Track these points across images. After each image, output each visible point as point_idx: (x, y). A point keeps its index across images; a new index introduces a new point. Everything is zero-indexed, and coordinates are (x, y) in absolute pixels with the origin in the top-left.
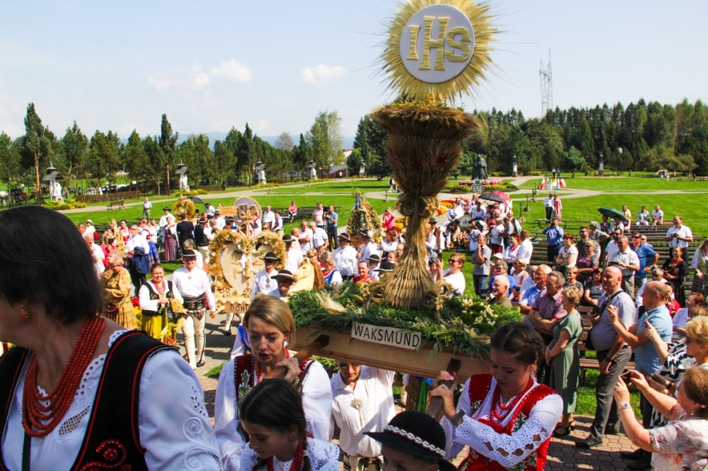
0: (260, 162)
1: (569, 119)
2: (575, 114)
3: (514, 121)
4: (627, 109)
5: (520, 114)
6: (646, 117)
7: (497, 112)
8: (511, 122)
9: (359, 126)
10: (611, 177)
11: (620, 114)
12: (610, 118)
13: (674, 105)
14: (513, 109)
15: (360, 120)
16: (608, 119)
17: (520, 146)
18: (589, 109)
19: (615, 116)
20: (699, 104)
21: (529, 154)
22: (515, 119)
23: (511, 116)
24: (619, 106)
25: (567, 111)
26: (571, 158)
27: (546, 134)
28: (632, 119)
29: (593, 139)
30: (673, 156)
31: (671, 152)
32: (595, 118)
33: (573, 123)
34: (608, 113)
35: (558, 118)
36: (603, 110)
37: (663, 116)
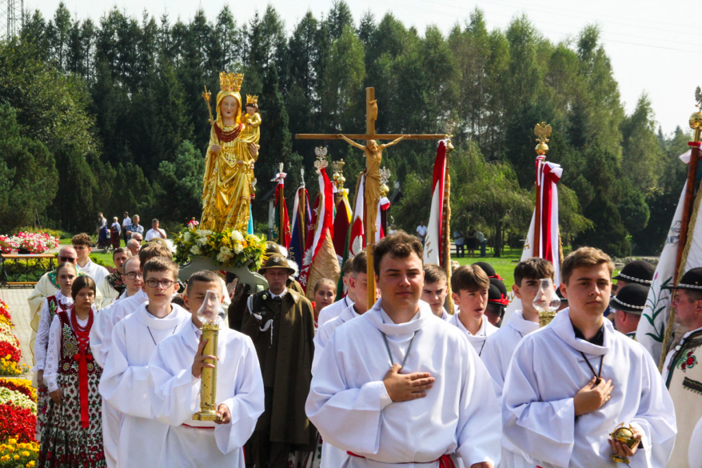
4: (297, 34)
6: (361, 64)
11: (273, 50)
12: (241, 61)
13: (445, 33)
18: (172, 23)
19: (257, 55)
20: (519, 34)
24: (270, 23)
25: (97, 25)
27: (40, 98)
28: (312, 69)
29: (192, 128)
30: (514, 188)
31: (507, 176)
32: (192, 56)
33: (118, 68)
34: (236, 43)
35: (65, 47)
36: (219, 30)
37: (418, 65)
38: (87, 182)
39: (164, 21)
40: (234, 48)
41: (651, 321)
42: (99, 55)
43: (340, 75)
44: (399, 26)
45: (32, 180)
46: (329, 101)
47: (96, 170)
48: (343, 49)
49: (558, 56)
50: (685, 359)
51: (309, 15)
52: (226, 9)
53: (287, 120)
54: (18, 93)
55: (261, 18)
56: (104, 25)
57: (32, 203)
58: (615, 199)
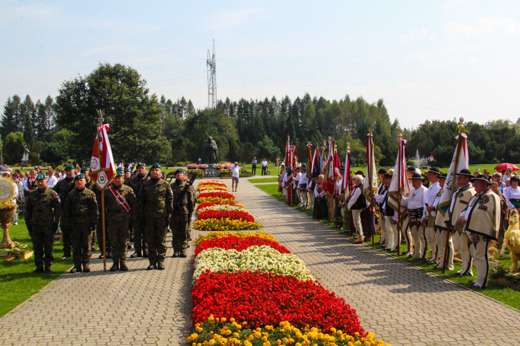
1: (240, 109)
2: (245, 106)
3: (184, 111)
4: (295, 103)
5: (190, 103)
6: (314, 111)
7: (166, 101)
8: (181, 112)
9: (6, 108)
11: (288, 108)
12: (278, 111)
13: (338, 101)
14: (183, 98)
15: (7, 101)
16: (277, 113)
18: (259, 101)
19: (283, 110)
20: (360, 101)
22: (185, 109)
23: (181, 105)
24: (287, 100)
25: (238, 103)
26: (266, 147)
27: (222, 125)
28: (299, 113)
29: (265, 131)
30: (362, 147)
31: (360, 143)
32: (265, 110)
33: (243, 115)
34: (277, 106)
35: (229, 109)
36: (272, 103)
37: (331, 111)
38: (236, 148)
39: (256, 101)
40: (276, 108)
41: (448, 184)
42: (239, 112)
43: (308, 115)
44: (325, 100)
45: (222, 148)
46: (304, 123)
47: (239, 144)
48: (308, 107)
49: (372, 108)
50: (460, 195)
51: (298, 98)
52: (274, 97)
53: (294, 128)
54: (217, 123)
55: (284, 98)
56: (240, 103)
57: (222, 154)
58: (391, 149)
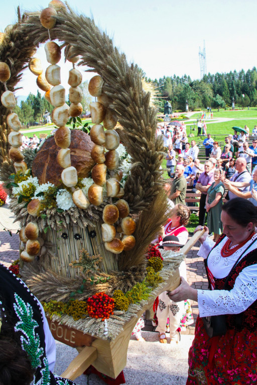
0: (47, 111)
1: (216, 79)
2: (219, 77)
3: (186, 82)
5: (189, 77)
6: (256, 77)
7: (177, 77)
8: (184, 82)
10: (239, 110)
11: (243, 76)
14: (185, 75)
16: (237, 79)
17: (189, 95)
19: (240, 77)
21: (194, 99)
23: (184, 79)
24: (242, 72)
25: (215, 75)
26: (217, 101)
34: (237, 75)
35: (210, 79)
36: (234, 74)
52: (235, 70)
